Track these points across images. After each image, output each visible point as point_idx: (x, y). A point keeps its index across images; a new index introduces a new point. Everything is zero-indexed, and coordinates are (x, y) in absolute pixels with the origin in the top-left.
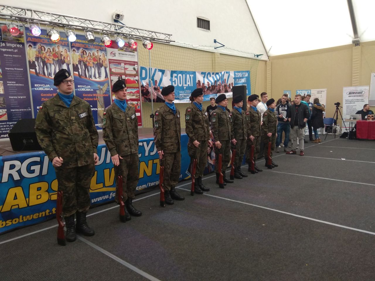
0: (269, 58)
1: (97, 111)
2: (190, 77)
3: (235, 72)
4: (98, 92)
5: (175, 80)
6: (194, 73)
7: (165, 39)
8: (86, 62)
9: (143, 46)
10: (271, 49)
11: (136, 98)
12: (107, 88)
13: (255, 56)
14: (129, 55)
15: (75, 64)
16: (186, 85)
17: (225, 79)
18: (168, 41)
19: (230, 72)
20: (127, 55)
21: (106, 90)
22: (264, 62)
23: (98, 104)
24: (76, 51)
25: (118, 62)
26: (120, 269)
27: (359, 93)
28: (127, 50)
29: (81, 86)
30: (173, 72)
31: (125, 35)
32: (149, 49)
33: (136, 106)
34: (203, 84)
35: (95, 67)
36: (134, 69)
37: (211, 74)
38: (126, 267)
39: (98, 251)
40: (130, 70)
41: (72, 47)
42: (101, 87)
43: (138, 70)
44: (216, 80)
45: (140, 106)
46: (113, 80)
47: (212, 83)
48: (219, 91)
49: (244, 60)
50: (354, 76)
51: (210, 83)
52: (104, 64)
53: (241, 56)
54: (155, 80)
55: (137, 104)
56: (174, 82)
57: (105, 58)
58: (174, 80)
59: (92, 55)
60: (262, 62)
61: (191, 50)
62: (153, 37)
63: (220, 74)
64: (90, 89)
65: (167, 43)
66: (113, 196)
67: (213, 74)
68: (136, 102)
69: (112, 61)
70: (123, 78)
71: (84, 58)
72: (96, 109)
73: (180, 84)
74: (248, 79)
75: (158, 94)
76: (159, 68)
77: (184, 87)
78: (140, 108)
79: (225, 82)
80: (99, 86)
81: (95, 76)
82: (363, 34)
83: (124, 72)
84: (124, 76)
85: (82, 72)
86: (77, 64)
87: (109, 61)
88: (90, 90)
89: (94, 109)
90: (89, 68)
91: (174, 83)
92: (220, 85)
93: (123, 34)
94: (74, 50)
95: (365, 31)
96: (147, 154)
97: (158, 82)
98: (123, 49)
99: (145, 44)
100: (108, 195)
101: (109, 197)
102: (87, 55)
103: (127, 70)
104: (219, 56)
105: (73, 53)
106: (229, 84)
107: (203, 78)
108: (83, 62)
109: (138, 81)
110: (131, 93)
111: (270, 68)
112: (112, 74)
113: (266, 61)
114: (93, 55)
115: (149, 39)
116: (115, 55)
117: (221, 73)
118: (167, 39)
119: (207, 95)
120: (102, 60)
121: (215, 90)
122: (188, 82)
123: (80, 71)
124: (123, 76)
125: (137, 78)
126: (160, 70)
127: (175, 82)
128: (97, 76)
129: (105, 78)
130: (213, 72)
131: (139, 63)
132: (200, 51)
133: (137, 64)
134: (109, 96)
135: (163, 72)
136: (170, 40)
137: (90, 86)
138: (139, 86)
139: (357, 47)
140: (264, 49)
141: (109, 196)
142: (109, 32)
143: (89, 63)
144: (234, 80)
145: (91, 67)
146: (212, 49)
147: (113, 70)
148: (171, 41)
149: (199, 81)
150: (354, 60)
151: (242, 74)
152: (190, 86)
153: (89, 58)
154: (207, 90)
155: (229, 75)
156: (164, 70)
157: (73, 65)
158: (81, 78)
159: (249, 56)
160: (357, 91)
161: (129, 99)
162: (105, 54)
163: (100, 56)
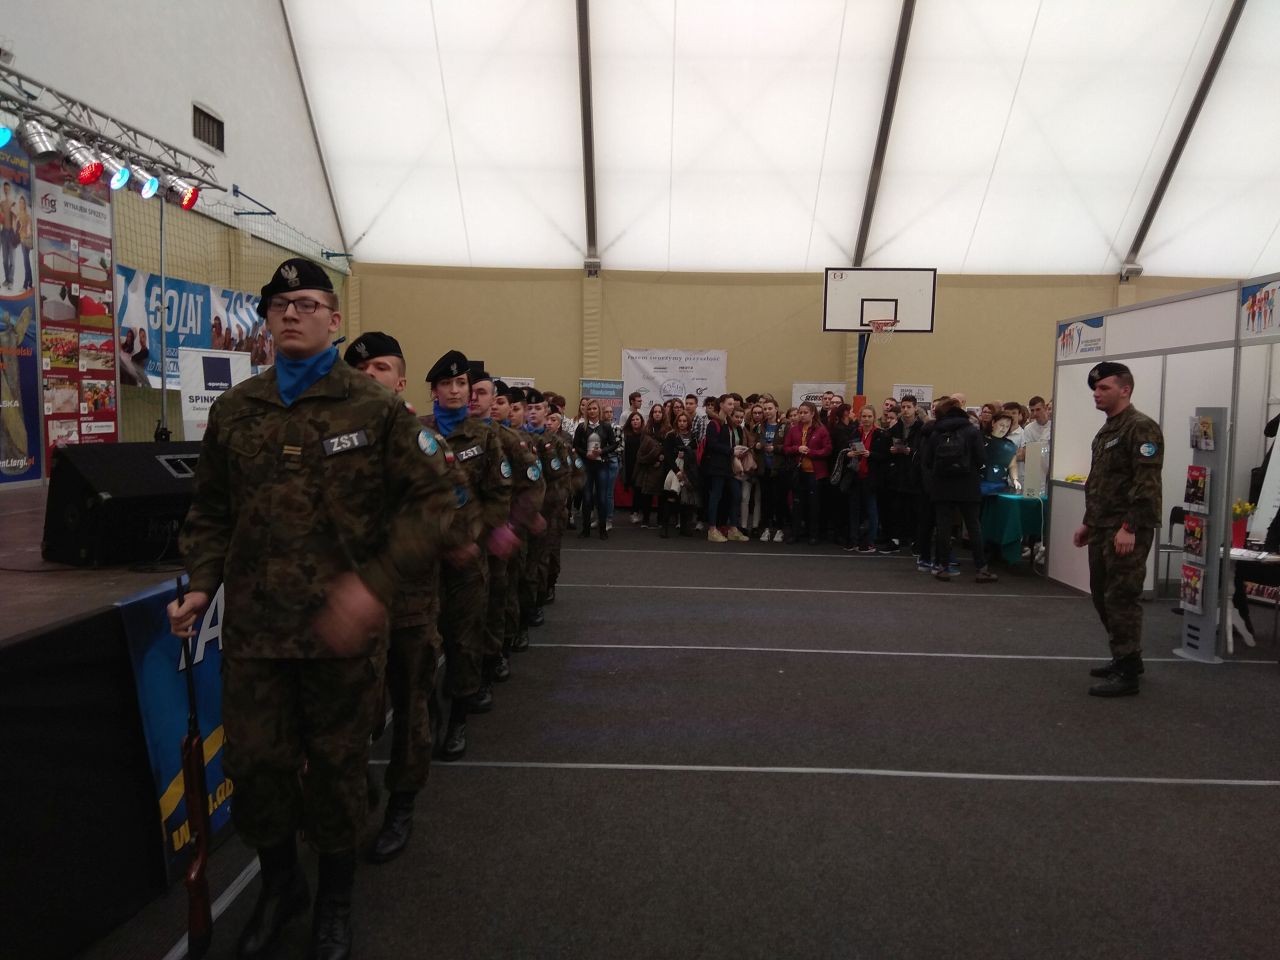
0: (353, 267)
4: (4, 337)
6: (205, 291)
11: (104, 368)
12: (30, 327)
13: (322, 253)
16: (183, 330)
20: (85, 210)
21: (25, 331)
22: (343, 278)
23: (3, 385)
25: (62, 232)
28: (88, 195)
33: (103, 398)
34: (229, 330)
36: (103, 263)
37: (244, 301)
40: (93, 266)
45: (115, 397)
46: (46, 299)
51: (244, 329)
52: (22, 236)
55: (107, 390)
56: (151, 313)
57: (27, 216)
67: (248, 299)
68: (104, 382)
69: (47, 228)
70: (73, 293)
76: (121, 263)
78: (114, 405)
80: (5, 314)
82: (606, 249)
83: (76, 271)
84: (77, 286)
95: (612, 244)
98: (76, 190)
103: (86, 264)
104: (250, 241)
109: (110, 306)
110: (91, 347)
112: (44, 273)
113: (345, 275)
116: (53, 206)
120: (18, 219)
122: (191, 320)
124: (75, 286)
125: (108, 297)
126: (123, 270)
128: (2, 276)
129: (25, 286)
130: (250, 294)
131: (117, 244)
133: (111, 248)
134: (34, 356)
135: (129, 274)
138: (115, 326)
139: (593, 279)
146: (225, 214)
147: (49, 261)
149: (217, 319)
156: (134, 272)
161: (85, 370)
162: (27, 201)
163: (14, 204)
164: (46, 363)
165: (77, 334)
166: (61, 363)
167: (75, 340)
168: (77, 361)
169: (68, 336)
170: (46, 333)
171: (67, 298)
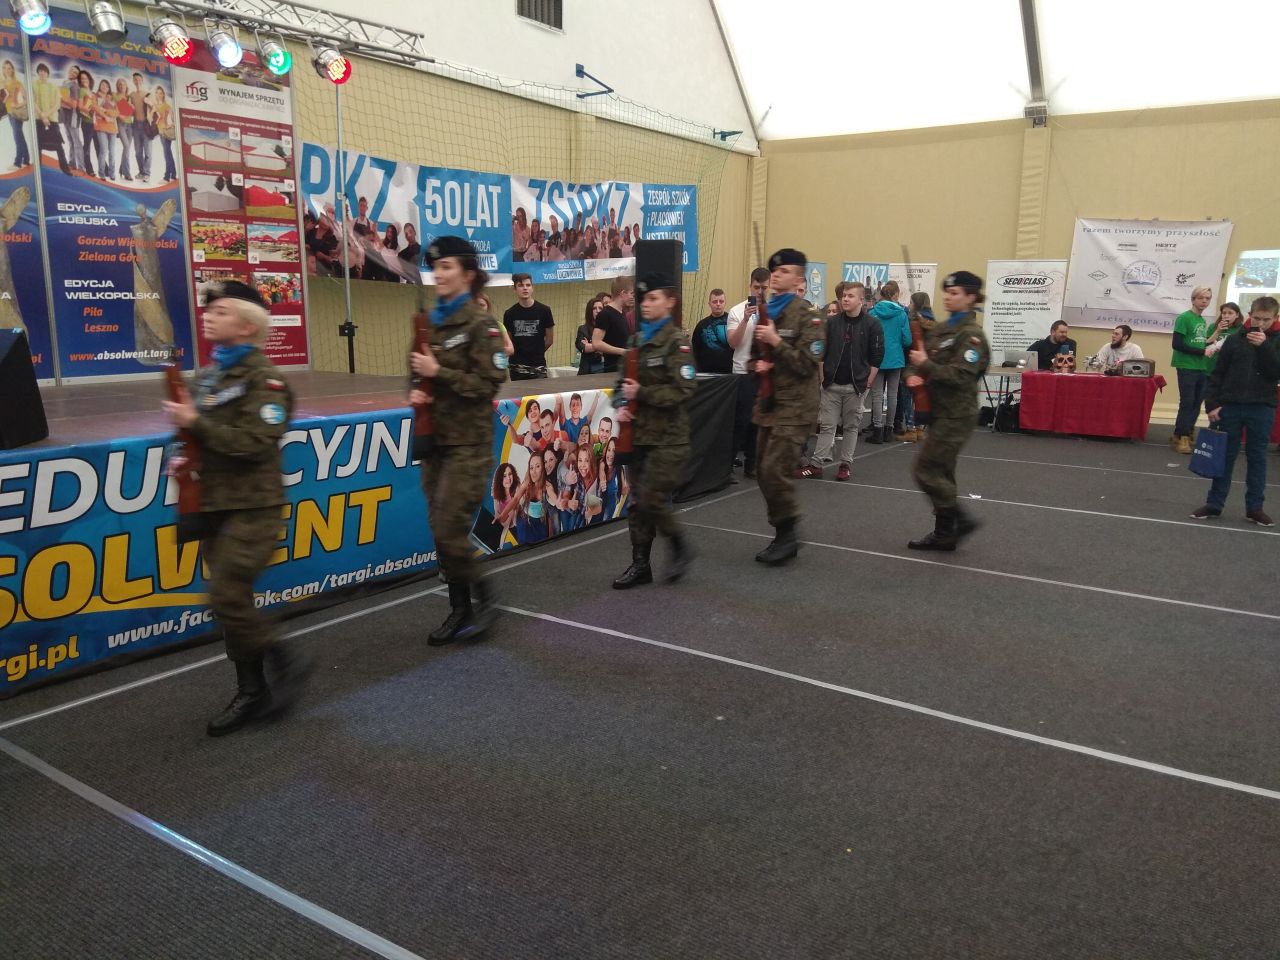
0: (762, 146)
1: (132, 302)
2: (490, 195)
3: (646, 188)
4: (137, 230)
5: (434, 202)
6: (504, 181)
7: (398, 49)
8: (91, 113)
9: (313, 71)
10: (767, 113)
11: (285, 260)
12: (173, 219)
13: (715, 134)
14: (261, 98)
15: (46, 121)
16: (473, 223)
17: (612, 210)
18: (410, 56)
19: (631, 184)
20: (251, 96)
21: (167, 223)
22: (745, 160)
23: (136, 277)
24: (52, 71)
25: (218, 120)
26: (214, 893)
27: (1034, 283)
28: (252, 79)
29: (70, 207)
30: (425, 173)
31: (246, 22)
32: (338, 82)
33: (285, 290)
34: (537, 222)
35: (124, 135)
36: (279, 151)
37: (565, 189)
38: (239, 884)
39: (133, 827)
40: (263, 155)
41: (34, 54)
42: (150, 213)
43: (293, 153)
44: (580, 209)
45: (302, 291)
46: (195, 190)
47: (567, 223)
48: (591, 252)
49: (678, 146)
50: (1024, 225)
51: (560, 220)
52: (161, 127)
53: (667, 131)
54: (359, 196)
55: (290, 283)
56: (429, 207)
57: (167, 106)
58: (428, 202)
59: (114, 89)
60: (740, 157)
61: (495, 96)
62: (352, 38)
63: (595, 191)
64: (104, 218)
65: (405, 64)
66: (192, 623)
67: (571, 187)
68: (285, 275)
69: (197, 117)
70: (234, 183)
71: (81, 100)
72: (130, 296)
73: (453, 216)
74: (690, 213)
75: (369, 250)
76: (376, 155)
77: (468, 230)
78: (299, 298)
79: (613, 222)
80: (141, 207)
81: (125, 170)
82: (1057, 88)
83: (239, 160)
84: (241, 176)
85: (76, 151)
86: (55, 119)
87: (181, 118)
88: (105, 222)
89: (121, 295)
90: (104, 139)
91: (429, 212)
92: (594, 230)
93: (238, 18)
94: (42, 68)
95: (1064, 80)
96: (323, 473)
97: (371, 204)
98: (237, 76)
99: (322, 61)
100: (171, 622)
101: (176, 628)
102: (95, 89)
103: (252, 152)
104: (594, 125)
105: (37, 77)
106: (627, 228)
107: (534, 200)
108: (80, 115)
109: (293, 196)
110: (266, 239)
111: (765, 179)
112: (192, 164)
113: (750, 156)
114: (119, 89)
115: (337, 43)
116: (203, 94)
117: (599, 186)
118: (406, 49)
119: (551, 262)
120: (154, 111)
121: (578, 243)
122: (483, 212)
123: (66, 147)
124: (236, 177)
125: (287, 186)
126: (379, 163)
127: (433, 207)
128: (134, 169)
129: (167, 178)
130: (573, 182)
131: (297, 131)
132: (524, 103)
133: (291, 134)
134: (181, 249)
135: (389, 168)
136: (414, 53)
137: (105, 206)
138: (297, 216)
139: (1039, 129)
140: (746, 114)
141: (178, 623)
142: (181, 7)
143: (104, 119)
144: (641, 214)
145: (109, 136)
146: (568, 100)
147: (197, 151)
148: (420, 59)
149: (521, 211)
150: (1026, 173)
151: (670, 194)
152: (488, 225)
153: (101, 101)
154: (549, 245)
155: (627, 196)
156: (394, 164)
157: (40, 124)
158: (71, 175)
159: (696, 134)
160: (1029, 277)
161: (257, 262)
162: (166, 91)
163: (148, 95)
164: (199, 255)
165: (243, 225)
166: (222, 255)
167: (242, 231)
168: (245, 252)
169: (232, 227)
170: (198, 225)
171: (225, 187)
